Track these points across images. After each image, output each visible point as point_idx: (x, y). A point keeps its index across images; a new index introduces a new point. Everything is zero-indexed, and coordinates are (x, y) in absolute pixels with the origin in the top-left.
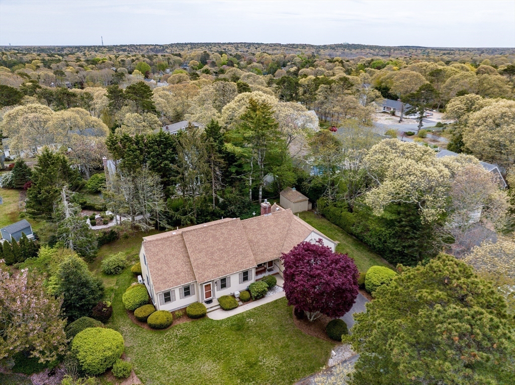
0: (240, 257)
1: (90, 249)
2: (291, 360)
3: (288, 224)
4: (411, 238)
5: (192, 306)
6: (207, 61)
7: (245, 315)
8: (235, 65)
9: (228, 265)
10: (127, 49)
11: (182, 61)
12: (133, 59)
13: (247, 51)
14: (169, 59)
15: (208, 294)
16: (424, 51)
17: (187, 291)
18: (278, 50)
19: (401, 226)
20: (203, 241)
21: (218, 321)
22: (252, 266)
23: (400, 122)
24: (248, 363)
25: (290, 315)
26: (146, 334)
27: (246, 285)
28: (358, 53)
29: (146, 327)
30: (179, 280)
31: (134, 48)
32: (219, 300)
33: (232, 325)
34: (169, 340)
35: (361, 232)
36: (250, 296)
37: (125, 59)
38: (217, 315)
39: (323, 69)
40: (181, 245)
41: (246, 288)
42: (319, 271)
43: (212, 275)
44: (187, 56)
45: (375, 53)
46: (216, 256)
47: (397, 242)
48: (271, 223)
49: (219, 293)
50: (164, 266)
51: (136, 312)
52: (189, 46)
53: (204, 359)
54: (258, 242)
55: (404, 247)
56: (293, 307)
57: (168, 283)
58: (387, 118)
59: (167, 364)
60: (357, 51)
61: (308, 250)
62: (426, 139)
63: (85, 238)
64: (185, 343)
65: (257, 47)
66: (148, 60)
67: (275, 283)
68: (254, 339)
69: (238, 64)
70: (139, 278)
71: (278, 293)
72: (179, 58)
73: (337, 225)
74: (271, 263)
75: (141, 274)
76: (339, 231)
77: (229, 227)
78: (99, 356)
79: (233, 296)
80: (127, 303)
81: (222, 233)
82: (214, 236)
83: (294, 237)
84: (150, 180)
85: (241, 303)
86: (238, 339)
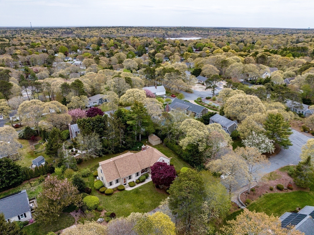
0: (135, 168)
1: (75, 167)
2: (155, 201)
3: (152, 154)
4: (197, 156)
5: (119, 186)
6: (102, 43)
7: (138, 188)
8: (119, 47)
9: (131, 171)
10: (49, 32)
11: (87, 44)
12: (57, 44)
13: (124, 33)
14: (78, 43)
15: (125, 182)
16: (228, 32)
17: (117, 181)
18: (143, 32)
19: (193, 152)
20: (122, 163)
21: (129, 191)
22: (140, 171)
23: (206, 90)
24: (141, 203)
25: (154, 187)
26: (105, 197)
27: (138, 177)
28: (190, 33)
29: (104, 195)
30: (115, 178)
31: (53, 31)
32: (129, 183)
33: (134, 192)
34: (113, 199)
35: (180, 154)
36: (139, 181)
37: (52, 44)
38: (129, 189)
39: (169, 51)
40: (114, 165)
41: (138, 178)
42: (162, 172)
43: (126, 175)
44: (89, 41)
45: (200, 33)
46: (127, 168)
47: (192, 158)
48: (146, 154)
49: (128, 181)
50: (109, 173)
51: (100, 190)
52: (88, 29)
53: (126, 203)
54: (141, 161)
55: (194, 159)
56: (155, 184)
57: (111, 179)
58: (200, 87)
59: (114, 206)
60: (189, 32)
61: (159, 165)
62: (216, 101)
63: (73, 163)
64: (119, 199)
65: (130, 29)
66: (66, 44)
67: (148, 176)
68: (142, 196)
69: (120, 46)
70: (97, 177)
71: (150, 180)
72: (84, 42)
73: (172, 150)
74: (146, 169)
75: (98, 176)
76: (173, 153)
77: (131, 157)
78: (93, 204)
79: (133, 182)
80: (96, 187)
81: (128, 159)
82: (125, 161)
83: (154, 159)
84: (95, 137)
85: (136, 184)
86: (137, 196)
